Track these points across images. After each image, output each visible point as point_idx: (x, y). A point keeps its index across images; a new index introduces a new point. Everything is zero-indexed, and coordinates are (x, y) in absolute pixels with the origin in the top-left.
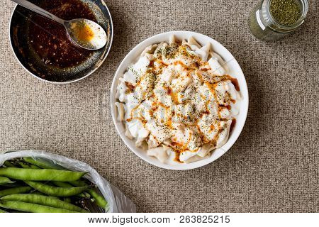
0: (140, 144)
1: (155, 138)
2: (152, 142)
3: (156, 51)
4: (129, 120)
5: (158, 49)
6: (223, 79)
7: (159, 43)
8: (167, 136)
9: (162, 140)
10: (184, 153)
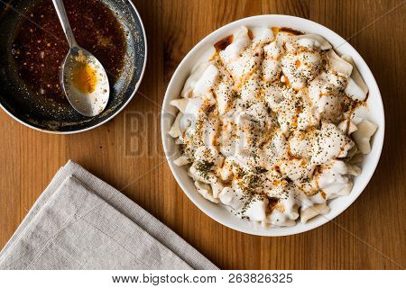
0: (357, 168)
1: (342, 149)
2: (348, 151)
3: (207, 181)
4: (324, 195)
5: (202, 179)
6: (219, 63)
7: (192, 178)
8: (334, 131)
9: (343, 137)
10: (354, 98)
